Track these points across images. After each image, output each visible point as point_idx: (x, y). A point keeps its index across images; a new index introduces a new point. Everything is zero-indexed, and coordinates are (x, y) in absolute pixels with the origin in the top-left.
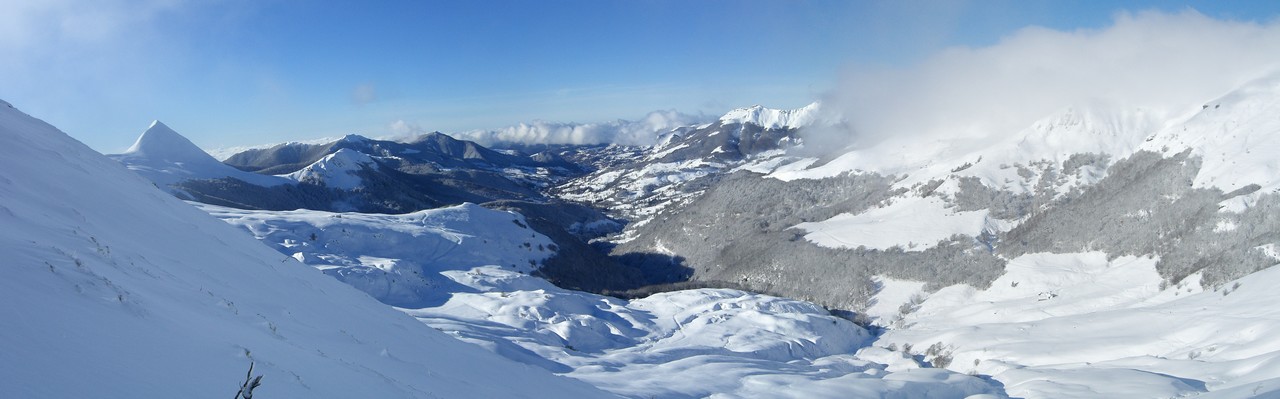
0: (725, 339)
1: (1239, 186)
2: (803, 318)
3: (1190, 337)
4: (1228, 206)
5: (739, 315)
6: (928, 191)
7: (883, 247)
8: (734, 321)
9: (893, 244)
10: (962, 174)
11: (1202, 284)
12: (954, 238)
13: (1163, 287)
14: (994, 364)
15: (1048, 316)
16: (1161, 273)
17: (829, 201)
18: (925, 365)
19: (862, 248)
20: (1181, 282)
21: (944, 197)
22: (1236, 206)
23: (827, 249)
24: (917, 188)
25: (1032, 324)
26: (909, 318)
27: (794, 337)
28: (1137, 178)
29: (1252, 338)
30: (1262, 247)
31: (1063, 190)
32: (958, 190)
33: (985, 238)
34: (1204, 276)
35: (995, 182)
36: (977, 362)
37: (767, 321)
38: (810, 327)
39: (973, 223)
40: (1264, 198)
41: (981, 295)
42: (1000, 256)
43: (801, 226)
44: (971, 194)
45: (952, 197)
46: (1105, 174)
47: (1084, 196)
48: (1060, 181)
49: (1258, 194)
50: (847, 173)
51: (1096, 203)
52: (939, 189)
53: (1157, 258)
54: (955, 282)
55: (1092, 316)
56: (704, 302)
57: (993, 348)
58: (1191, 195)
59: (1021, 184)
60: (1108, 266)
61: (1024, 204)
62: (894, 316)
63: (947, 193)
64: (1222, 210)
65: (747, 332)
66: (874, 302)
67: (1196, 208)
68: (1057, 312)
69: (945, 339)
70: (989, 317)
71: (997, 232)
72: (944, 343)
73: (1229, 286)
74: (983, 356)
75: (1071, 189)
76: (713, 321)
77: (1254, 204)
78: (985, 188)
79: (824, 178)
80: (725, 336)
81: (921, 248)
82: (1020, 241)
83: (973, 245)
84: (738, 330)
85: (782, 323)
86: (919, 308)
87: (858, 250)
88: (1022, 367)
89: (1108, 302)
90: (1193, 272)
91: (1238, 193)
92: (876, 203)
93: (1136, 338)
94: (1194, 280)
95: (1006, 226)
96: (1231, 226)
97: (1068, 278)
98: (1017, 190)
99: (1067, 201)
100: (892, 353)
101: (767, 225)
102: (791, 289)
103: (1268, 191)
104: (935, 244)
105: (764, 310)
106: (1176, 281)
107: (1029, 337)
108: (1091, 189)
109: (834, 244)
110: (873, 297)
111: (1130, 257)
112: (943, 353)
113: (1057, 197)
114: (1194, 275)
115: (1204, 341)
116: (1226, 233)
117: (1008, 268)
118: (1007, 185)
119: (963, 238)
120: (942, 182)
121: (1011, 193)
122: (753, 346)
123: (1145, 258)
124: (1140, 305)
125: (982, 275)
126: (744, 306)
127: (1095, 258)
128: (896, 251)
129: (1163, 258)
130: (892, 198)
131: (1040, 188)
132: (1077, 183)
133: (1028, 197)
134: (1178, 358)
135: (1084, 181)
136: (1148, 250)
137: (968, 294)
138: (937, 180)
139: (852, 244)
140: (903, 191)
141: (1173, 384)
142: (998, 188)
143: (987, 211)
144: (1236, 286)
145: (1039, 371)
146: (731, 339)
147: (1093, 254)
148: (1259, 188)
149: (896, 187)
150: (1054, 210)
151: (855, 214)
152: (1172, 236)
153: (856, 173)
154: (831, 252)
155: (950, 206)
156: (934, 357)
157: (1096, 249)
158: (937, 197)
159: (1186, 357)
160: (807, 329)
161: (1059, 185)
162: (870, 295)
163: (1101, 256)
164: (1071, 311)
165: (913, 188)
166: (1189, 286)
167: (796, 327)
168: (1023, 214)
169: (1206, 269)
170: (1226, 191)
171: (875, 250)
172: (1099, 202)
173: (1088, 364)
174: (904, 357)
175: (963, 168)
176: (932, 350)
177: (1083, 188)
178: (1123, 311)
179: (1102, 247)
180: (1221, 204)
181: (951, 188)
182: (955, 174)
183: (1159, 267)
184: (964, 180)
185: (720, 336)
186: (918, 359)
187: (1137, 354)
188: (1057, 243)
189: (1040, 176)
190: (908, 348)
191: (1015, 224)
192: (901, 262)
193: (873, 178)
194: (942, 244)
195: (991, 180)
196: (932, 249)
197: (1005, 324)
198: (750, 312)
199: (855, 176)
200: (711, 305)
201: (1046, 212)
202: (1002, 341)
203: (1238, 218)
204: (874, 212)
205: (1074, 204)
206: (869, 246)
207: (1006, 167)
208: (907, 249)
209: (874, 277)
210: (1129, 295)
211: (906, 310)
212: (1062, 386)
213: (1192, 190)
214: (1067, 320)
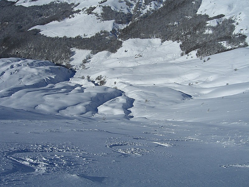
0: (20, 80)
1: (216, 15)
2: (47, 68)
3: (190, 77)
4: (210, 23)
5: (22, 69)
6: (90, 11)
7: (74, 36)
8: (21, 72)
9: (78, 35)
10: (103, 5)
11: (197, 55)
12: (102, 32)
13: (182, 55)
14: (122, 84)
15: (139, 64)
16: (182, 49)
17: (47, 15)
18: (96, 85)
19: (65, 37)
20: (189, 54)
21: (97, 15)
22: (213, 23)
23: (51, 38)
24: (85, 10)
25: (134, 68)
26: (87, 65)
27: (46, 77)
28: (174, 8)
29: (211, 80)
30: (222, 42)
31: (145, 12)
32: (102, 12)
33: (114, 31)
34: (198, 52)
35: (117, 8)
36: (115, 83)
37: (34, 70)
38: (51, 71)
39: (108, 26)
40: (226, 20)
41: (113, 55)
42: (120, 40)
43: (37, 27)
44: (107, 14)
45: (100, 15)
46: (162, 6)
47: (153, 15)
48: (143, 8)
49: (224, 18)
50: (53, 2)
51: (157, 19)
52: (94, 11)
53: (180, 43)
54: (103, 50)
55: (155, 65)
56: (5, 65)
57: (120, 78)
58: (196, 17)
59: (127, 9)
60: (161, 44)
61: (128, 18)
62: (81, 64)
63: (98, 13)
64: (208, 25)
65: (28, 76)
66: (73, 59)
67: (198, 23)
68: (142, 63)
69: (103, 73)
70: (117, 64)
71: (118, 29)
72: (103, 75)
73: (206, 58)
74: (117, 81)
75: (148, 11)
76: (13, 73)
77: (221, 23)
78: (113, 11)
79: (44, 5)
80: (20, 79)
81: (89, 37)
82: (127, 34)
83: (109, 35)
84: (24, 76)
85: (40, 71)
86: (90, 61)
87: (63, 38)
88: (131, 85)
89: (161, 60)
90: (194, 50)
91: (215, 18)
92: (68, 16)
93: (171, 76)
94: (194, 53)
95: (122, 27)
96: (211, 32)
97: (146, 49)
98: (126, 12)
99: (146, 16)
100: (83, 80)
101: (22, 27)
102: (38, 55)
103: (227, 17)
104: (94, 35)
105: (31, 65)
106: (187, 53)
107: (133, 73)
108: (156, 11)
109: (53, 35)
110: (71, 57)
111: (171, 41)
112: (102, 79)
113: (142, 15)
114: (194, 51)
115: (194, 79)
116: (208, 34)
117: (123, 44)
118: (122, 9)
119: (105, 32)
120: (95, 8)
121: (124, 13)
122: (32, 81)
123: (176, 42)
124: (173, 61)
125: (113, 47)
126: (22, 65)
127: (157, 41)
128: (78, 38)
129: (183, 43)
130: (75, 14)
131: (135, 11)
132: (150, 9)
133: (130, 15)
134: (185, 85)
135: (153, 8)
136: (177, 39)
137: (108, 55)
138: (93, 6)
139: (61, 36)
140: (78, 11)
141: (182, 95)
142: (118, 11)
143: (114, 20)
144: (209, 59)
145: (138, 87)
146: (22, 80)
147: (156, 39)
148: (224, 16)
149: (76, 9)
150: (141, 21)
151: (59, 21)
152: (187, 34)
153: (57, 3)
154: (52, 39)
155: (99, 19)
156: (99, 81)
157: (157, 37)
158: (94, 15)
159: (188, 84)
160: (50, 73)
161: (143, 9)
162: (71, 56)
163: (159, 40)
164: (147, 62)
165: (83, 9)
166: (192, 56)
167: (46, 72)
168: (129, 22)
169: (199, 49)
170: (210, 16)
171: (71, 38)
172: (159, 18)
173: (154, 84)
174: (88, 81)
175: (103, 2)
176: (98, 78)
177: (152, 11)
178: (166, 64)
179: (160, 37)
180: (208, 22)
181: (99, 11)
182: (100, 5)
183: (181, 46)
184: (104, 7)
185: (18, 79)
186: (93, 82)
187: (171, 82)
188: (142, 34)
189: (135, 6)
190: (89, 78)
191: (125, 26)
192: (81, 42)
193: (64, 5)
194: (97, 34)
195: (115, 7)
196: (93, 37)
197: (123, 67)
198: (26, 68)
199: (57, 4)
200: (9, 66)
201: (137, 21)
202: (123, 74)
203: (213, 28)
204: (68, 20)
205: (149, 18)
206: (68, 36)
207: (121, 2)
208: (83, 37)
209: (71, 49)
210: (169, 57)
211: (85, 62)
212: (146, 93)
213: (197, 15)
214: (147, 66)
